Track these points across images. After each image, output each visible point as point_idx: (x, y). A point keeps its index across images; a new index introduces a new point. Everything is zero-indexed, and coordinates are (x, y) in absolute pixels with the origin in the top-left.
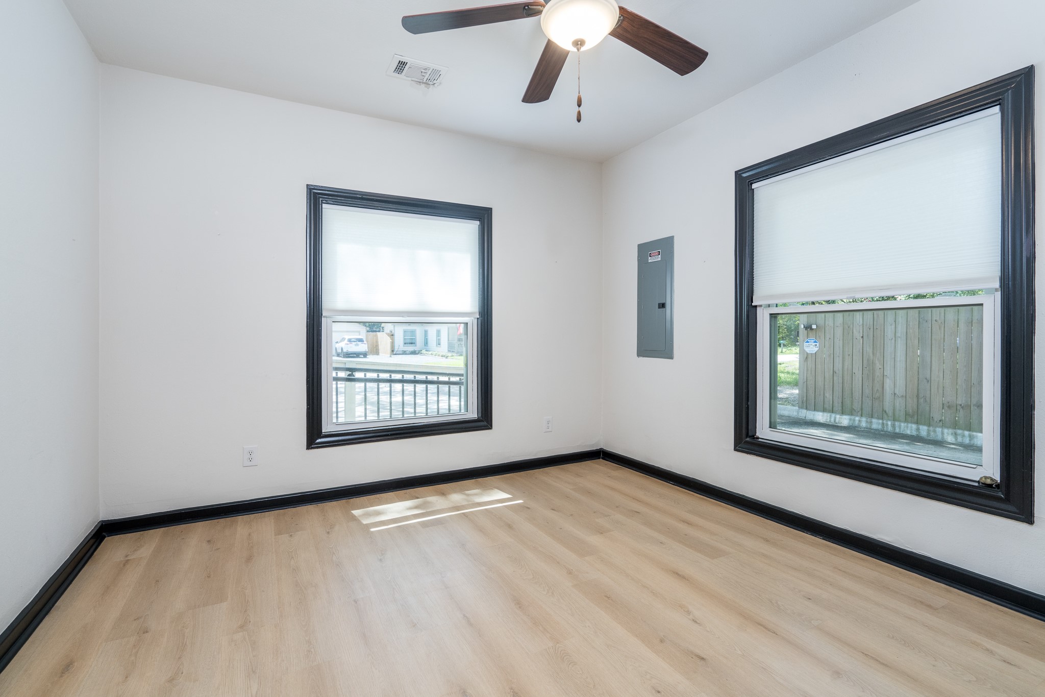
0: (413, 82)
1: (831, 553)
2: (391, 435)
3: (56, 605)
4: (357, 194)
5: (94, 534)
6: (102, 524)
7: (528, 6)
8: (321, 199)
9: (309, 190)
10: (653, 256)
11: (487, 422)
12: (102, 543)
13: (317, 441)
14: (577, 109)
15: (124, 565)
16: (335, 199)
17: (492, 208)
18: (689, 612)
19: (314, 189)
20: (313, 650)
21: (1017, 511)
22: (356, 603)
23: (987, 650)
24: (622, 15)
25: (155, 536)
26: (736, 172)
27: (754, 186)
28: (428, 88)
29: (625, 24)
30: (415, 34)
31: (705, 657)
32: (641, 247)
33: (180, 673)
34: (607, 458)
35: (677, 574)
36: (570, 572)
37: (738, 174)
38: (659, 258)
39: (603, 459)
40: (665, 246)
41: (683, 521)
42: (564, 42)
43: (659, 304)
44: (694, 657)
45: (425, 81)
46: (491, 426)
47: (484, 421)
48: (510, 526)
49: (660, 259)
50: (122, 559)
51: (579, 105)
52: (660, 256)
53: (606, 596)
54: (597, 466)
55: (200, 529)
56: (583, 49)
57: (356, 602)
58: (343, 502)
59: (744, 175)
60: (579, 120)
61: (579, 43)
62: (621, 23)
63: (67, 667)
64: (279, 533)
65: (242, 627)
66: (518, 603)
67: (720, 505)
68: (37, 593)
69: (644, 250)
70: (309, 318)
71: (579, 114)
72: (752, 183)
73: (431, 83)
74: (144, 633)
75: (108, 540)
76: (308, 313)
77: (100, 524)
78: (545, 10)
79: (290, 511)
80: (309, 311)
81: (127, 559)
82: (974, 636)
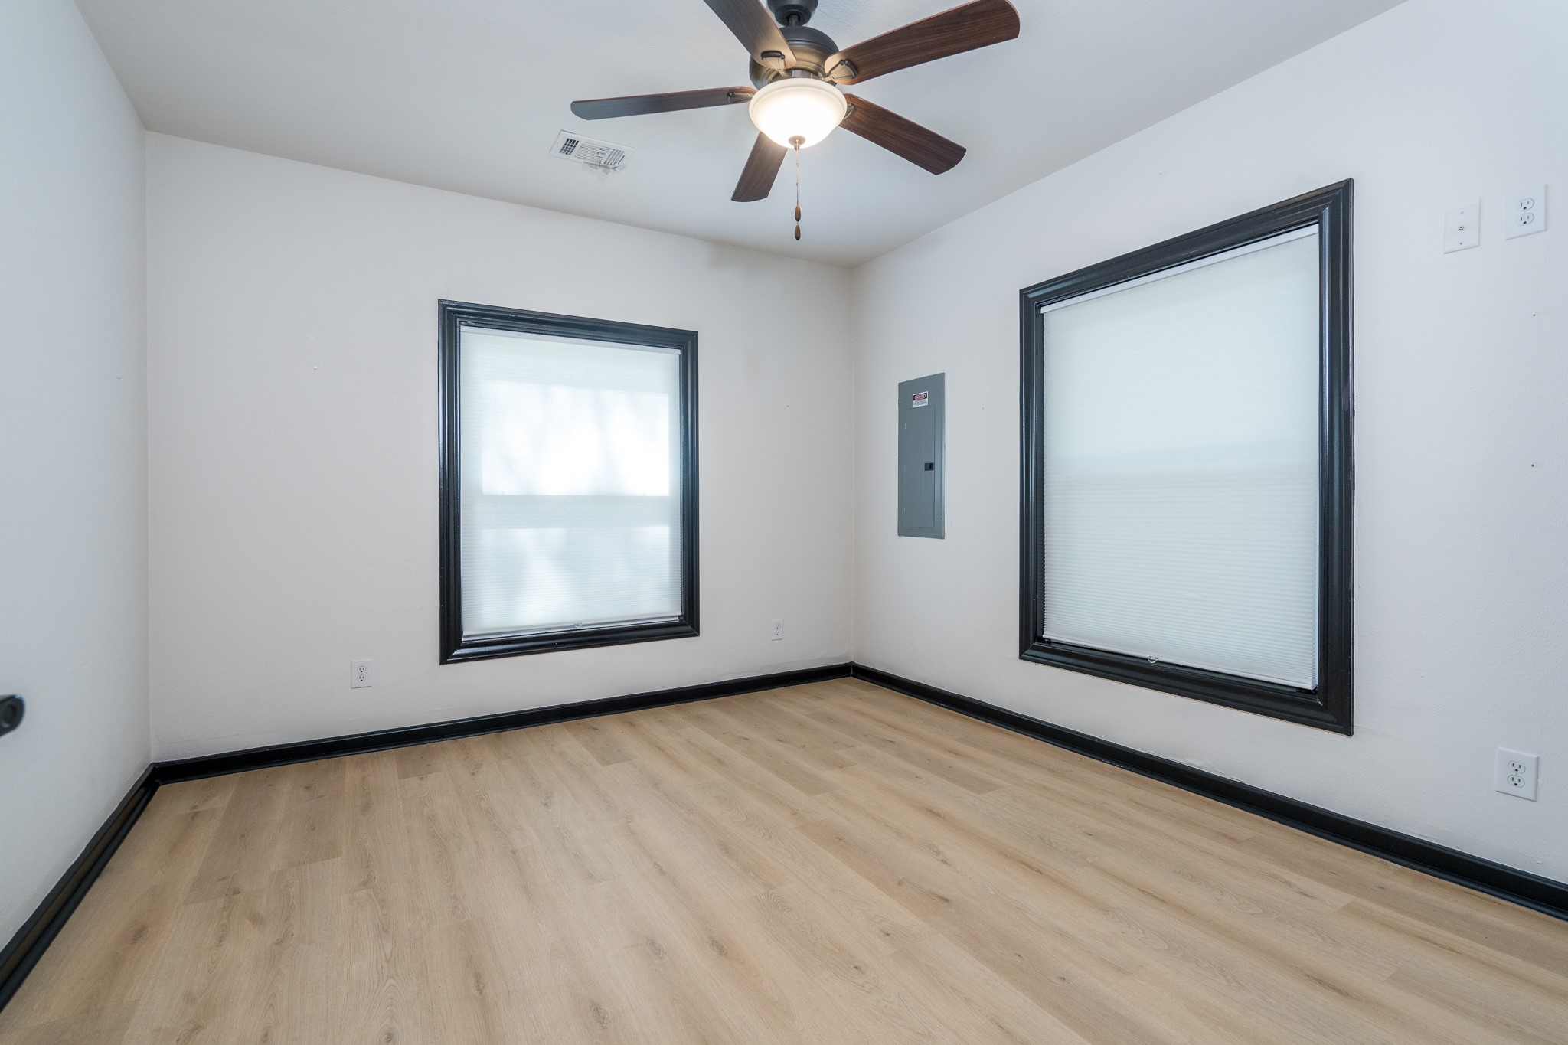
0: (585, 165)
1: (1129, 784)
2: (559, 644)
3: (108, 866)
4: (509, 313)
5: (146, 780)
6: (154, 768)
7: (733, 93)
8: (458, 320)
9: (441, 307)
10: (920, 399)
11: (692, 626)
12: (157, 792)
13: (455, 653)
14: (795, 223)
15: (193, 818)
16: (478, 320)
17: (696, 333)
18: (938, 853)
19: (448, 306)
20: (460, 906)
21: (1335, 720)
22: (515, 854)
23: (1286, 882)
24: (852, 104)
25: (230, 784)
26: (1021, 291)
27: (1043, 310)
28: (607, 173)
29: (858, 114)
30: (588, 119)
31: (949, 898)
32: (903, 387)
33: (290, 934)
34: (859, 676)
35: (931, 811)
36: (794, 813)
37: (1024, 293)
38: (926, 402)
39: (854, 676)
40: (934, 385)
41: (950, 752)
42: (779, 137)
43: (926, 464)
44: (936, 898)
45: (602, 163)
46: (698, 631)
47: (687, 624)
48: (720, 762)
49: (927, 404)
50: (188, 811)
51: (798, 219)
52: (927, 400)
53: (837, 838)
54: (845, 686)
55: (292, 774)
56: (801, 147)
57: (514, 852)
58: (492, 736)
59: (1031, 296)
60: (798, 238)
61: (797, 141)
62: (853, 113)
63: (138, 934)
64: (404, 775)
65: (365, 884)
66: (726, 849)
67: (1001, 731)
68: (83, 849)
69: (907, 390)
70: (442, 483)
71: (798, 229)
72: (1041, 306)
73: (613, 167)
74: (235, 894)
75: (163, 789)
76: (442, 477)
77: (152, 768)
78: (755, 98)
79: (418, 749)
80: (442, 474)
81: (195, 811)
82: (1275, 869)
